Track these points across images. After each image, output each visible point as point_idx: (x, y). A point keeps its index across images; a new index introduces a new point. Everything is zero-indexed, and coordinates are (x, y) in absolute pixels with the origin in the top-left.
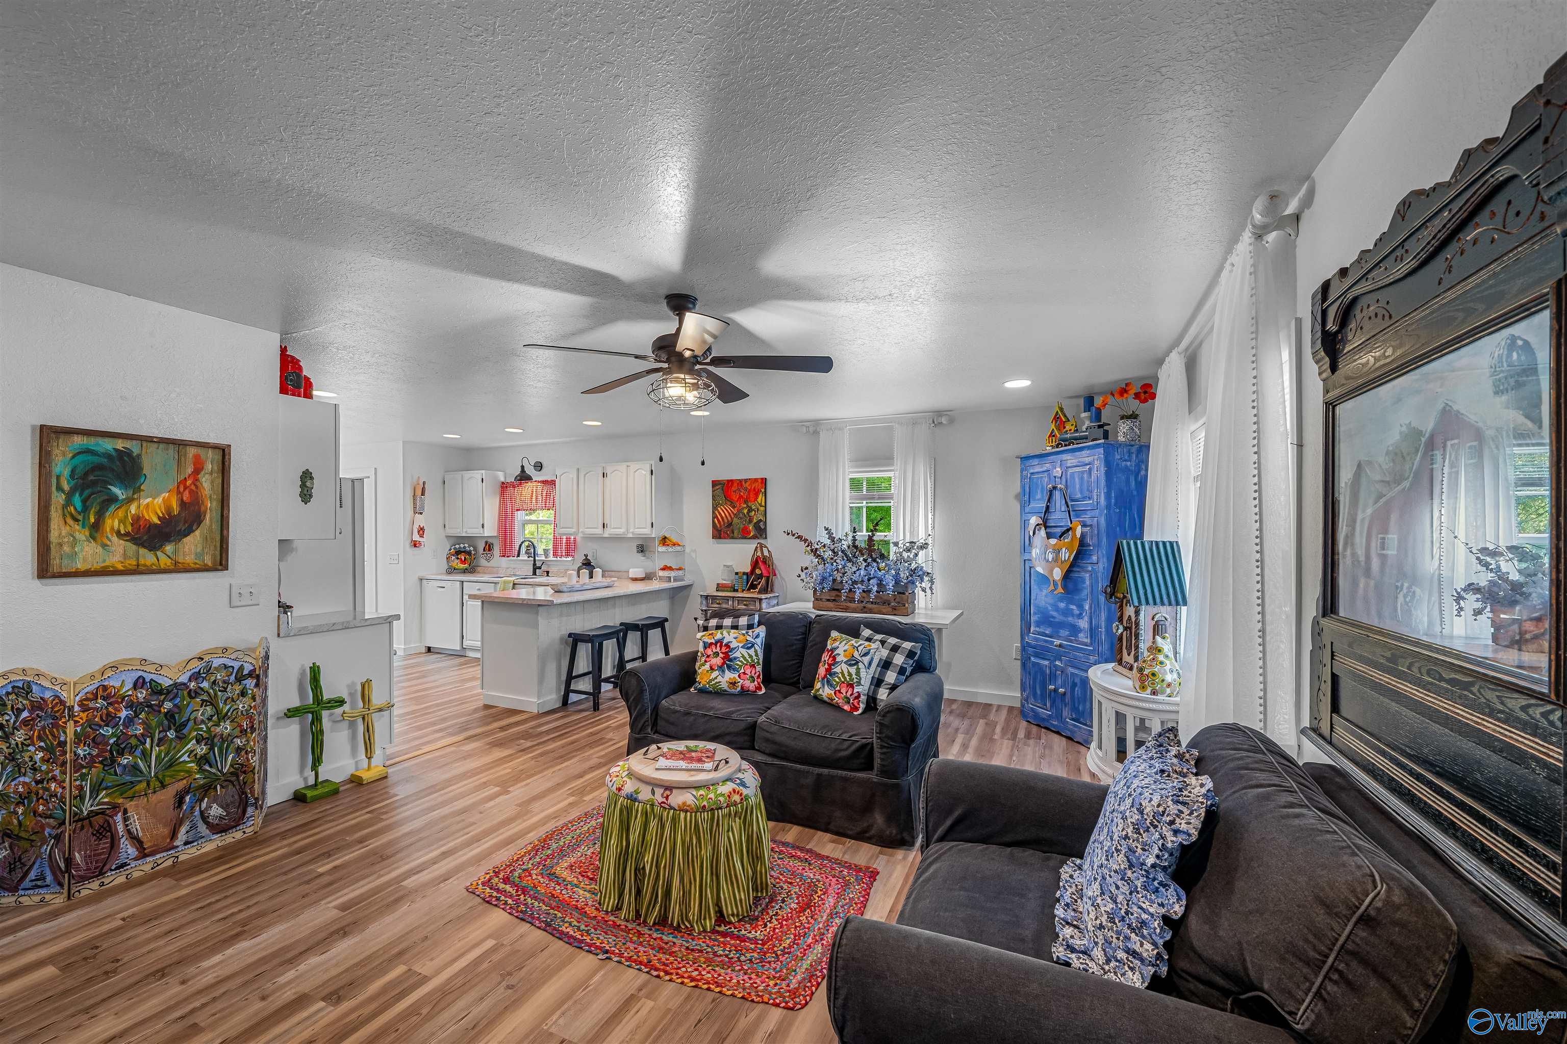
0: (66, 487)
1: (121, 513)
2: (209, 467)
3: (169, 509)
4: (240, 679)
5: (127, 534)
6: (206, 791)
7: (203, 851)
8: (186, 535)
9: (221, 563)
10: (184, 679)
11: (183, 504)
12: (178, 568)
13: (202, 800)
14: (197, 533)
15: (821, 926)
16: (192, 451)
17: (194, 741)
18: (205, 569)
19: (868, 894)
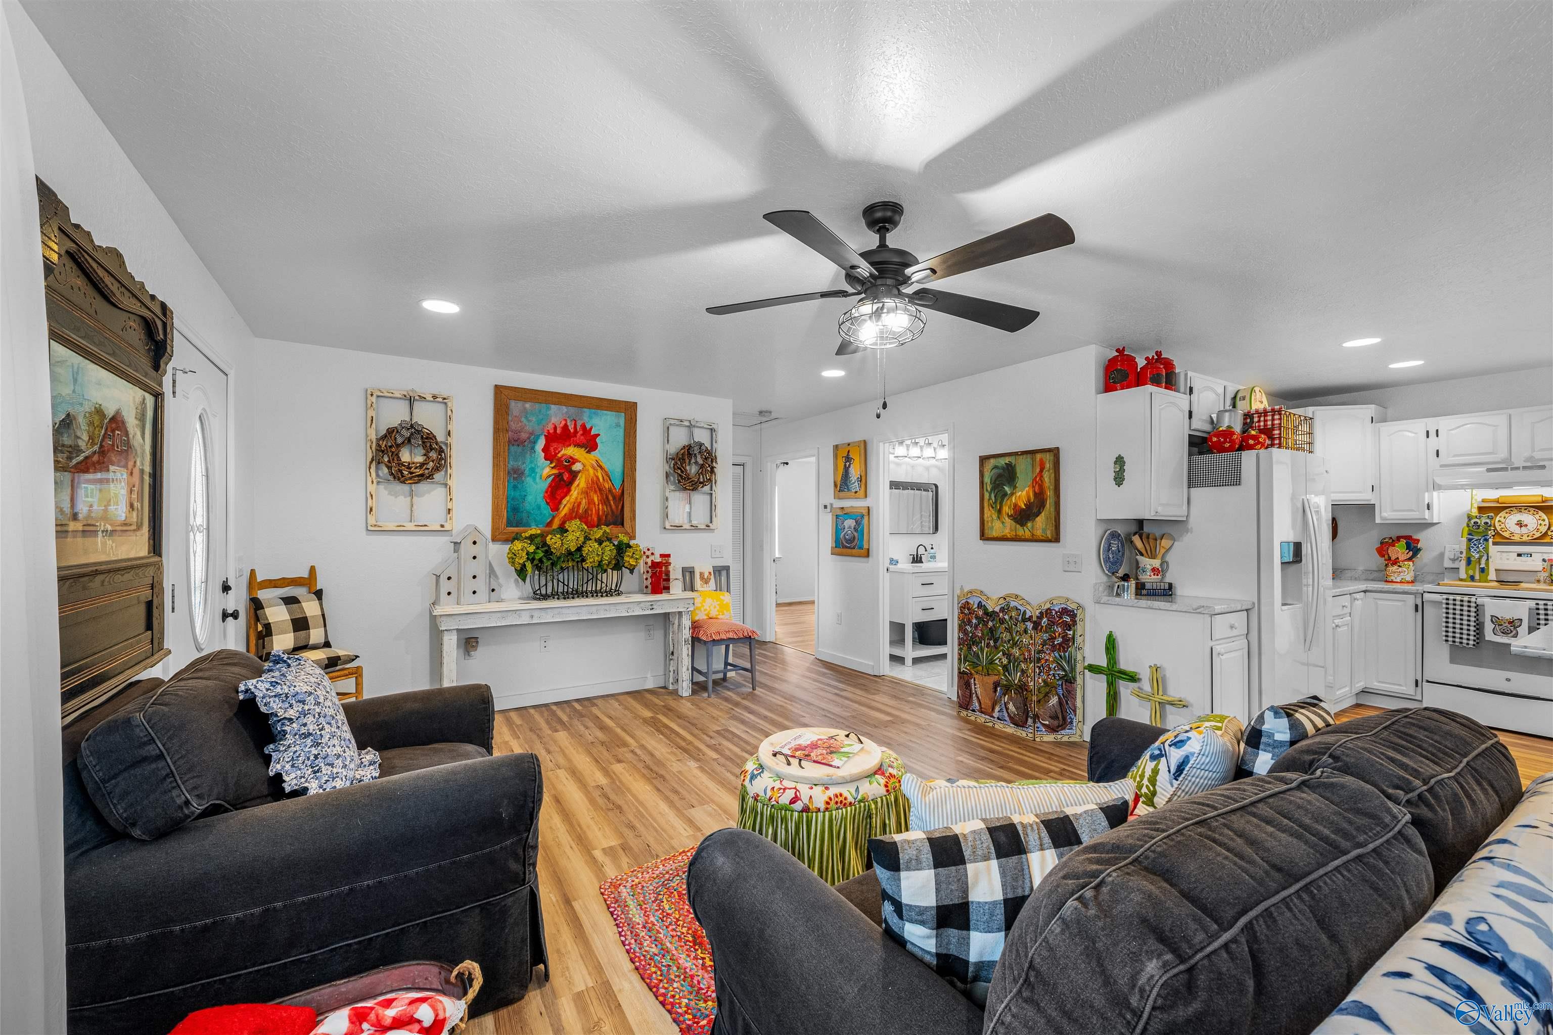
0: (989, 490)
1: (1009, 502)
2: (1047, 466)
3: (1029, 500)
4: (1024, 620)
5: (1011, 516)
6: (1007, 690)
7: (1004, 729)
8: (1038, 516)
9: (1056, 538)
10: (997, 609)
11: (1035, 494)
12: (1034, 539)
13: (1005, 695)
14: (1043, 514)
15: (661, 936)
16: (1038, 456)
17: (1001, 653)
18: (1050, 541)
19: (663, 1004)
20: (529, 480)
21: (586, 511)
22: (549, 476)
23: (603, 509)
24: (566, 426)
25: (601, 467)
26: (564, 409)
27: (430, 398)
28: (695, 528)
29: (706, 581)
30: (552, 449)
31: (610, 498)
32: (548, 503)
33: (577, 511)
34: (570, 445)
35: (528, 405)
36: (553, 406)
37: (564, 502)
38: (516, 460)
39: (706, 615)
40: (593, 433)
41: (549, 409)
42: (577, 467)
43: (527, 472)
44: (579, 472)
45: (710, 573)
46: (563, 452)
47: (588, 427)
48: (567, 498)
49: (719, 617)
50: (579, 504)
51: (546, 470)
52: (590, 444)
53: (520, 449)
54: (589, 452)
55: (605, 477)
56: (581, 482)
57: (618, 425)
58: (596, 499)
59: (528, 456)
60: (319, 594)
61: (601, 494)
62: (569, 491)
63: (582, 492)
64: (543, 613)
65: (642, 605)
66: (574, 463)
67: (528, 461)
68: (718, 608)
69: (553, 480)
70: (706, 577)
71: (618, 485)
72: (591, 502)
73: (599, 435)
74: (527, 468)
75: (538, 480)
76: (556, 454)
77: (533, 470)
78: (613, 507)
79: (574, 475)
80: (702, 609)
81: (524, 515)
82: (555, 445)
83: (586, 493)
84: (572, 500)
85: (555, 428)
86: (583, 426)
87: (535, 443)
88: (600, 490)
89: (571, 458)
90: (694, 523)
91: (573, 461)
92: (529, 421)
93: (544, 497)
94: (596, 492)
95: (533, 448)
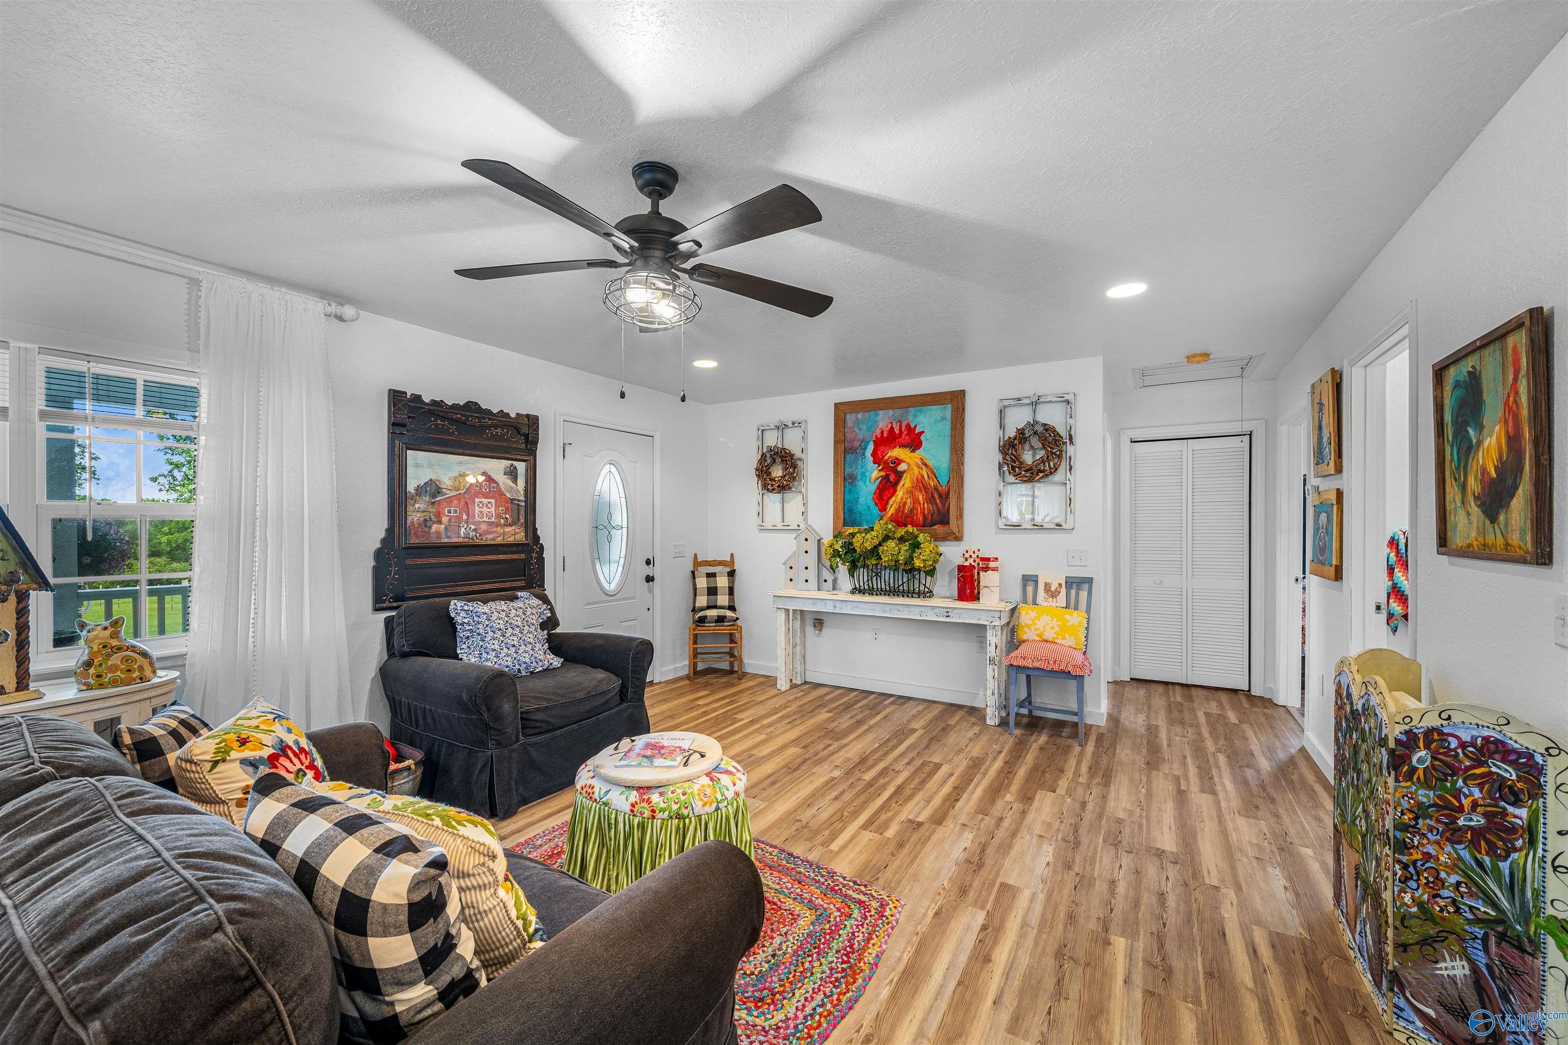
0: (1450, 439)
5: (1479, 497)
8: (1513, 496)
10: (1359, 707)
11: (1509, 440)
20: (860, 484)
21: (911, 511)
22: (878, 478)
23: (928, 508)
24: (892, 429)
25: (925, 464)
26: (891, 412)
27: (790, 425)
28: (1038, 527)
29: (1054, 595)
30: (879, 452)
31: (936, 496)
32: (876, 504)
33: (903, 511)
34: (895, 447)
35: (860, 416)
36: (881, 412)
37: (891, 502)
38: (850, 467)
39: (1038, 635)
40: (917, 431)
41: (877, 415)
42: (902, 467)
43: (859, 477)
44: (904, 472)
45: (1060, 585)
46: (888, 455)
47: (912, 426)
48: (893, 499)
49: (1056, 641)
50: (905, 504)
51: (874, 473)
52: (914, 441)
53: (853, 456)
54: (913, 451)
55: (930, 474)
56: (906, 482)
57: (943, 419)
58: (921, 498)
59: (860, 461)
60: (732, 574)
61: (926, 492)
62: (895, 491)
63: (907, 492)
64: (843, 605)
65: (937, 610)
66: (899, 464)
67: (859, 467)
68: (1057, 629)
69: (880, 483)
70: (1053, 589)
71: (944, 482)
72: (916, 501)
73: (923, 432)
74: (859, 472)
75: (868, 483)
76: (883, 457)
77: (863, 474)
78: (940, 505)
79: (899, 475)
80: (1033, 628)
81: (858, 516)
82: (882, 449)
83: (911, 492)
84: (898, 500)
85: (882, 432)
86: (908, 426)
87: (865, 449)
88: (926, 488)
89: (897, 459)
90: (1038, 519)
91: (898, 461)
92: (861, 430)
93: (873, 498)
94: (921, 491)
95: (863, 454)
